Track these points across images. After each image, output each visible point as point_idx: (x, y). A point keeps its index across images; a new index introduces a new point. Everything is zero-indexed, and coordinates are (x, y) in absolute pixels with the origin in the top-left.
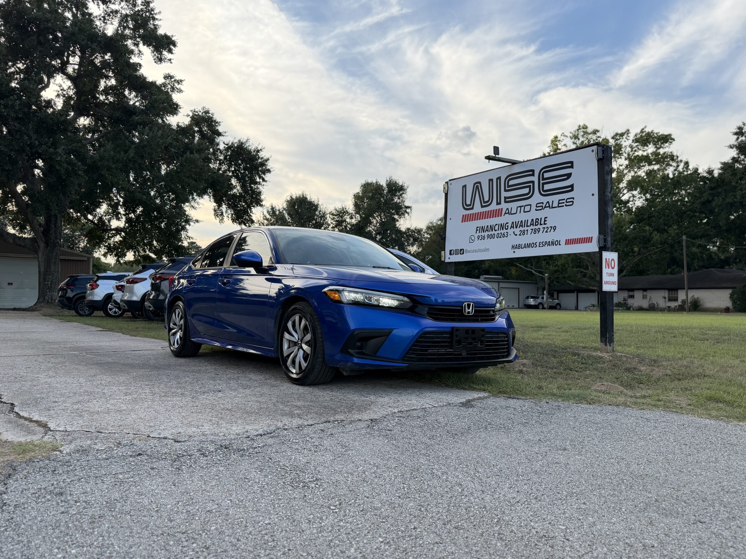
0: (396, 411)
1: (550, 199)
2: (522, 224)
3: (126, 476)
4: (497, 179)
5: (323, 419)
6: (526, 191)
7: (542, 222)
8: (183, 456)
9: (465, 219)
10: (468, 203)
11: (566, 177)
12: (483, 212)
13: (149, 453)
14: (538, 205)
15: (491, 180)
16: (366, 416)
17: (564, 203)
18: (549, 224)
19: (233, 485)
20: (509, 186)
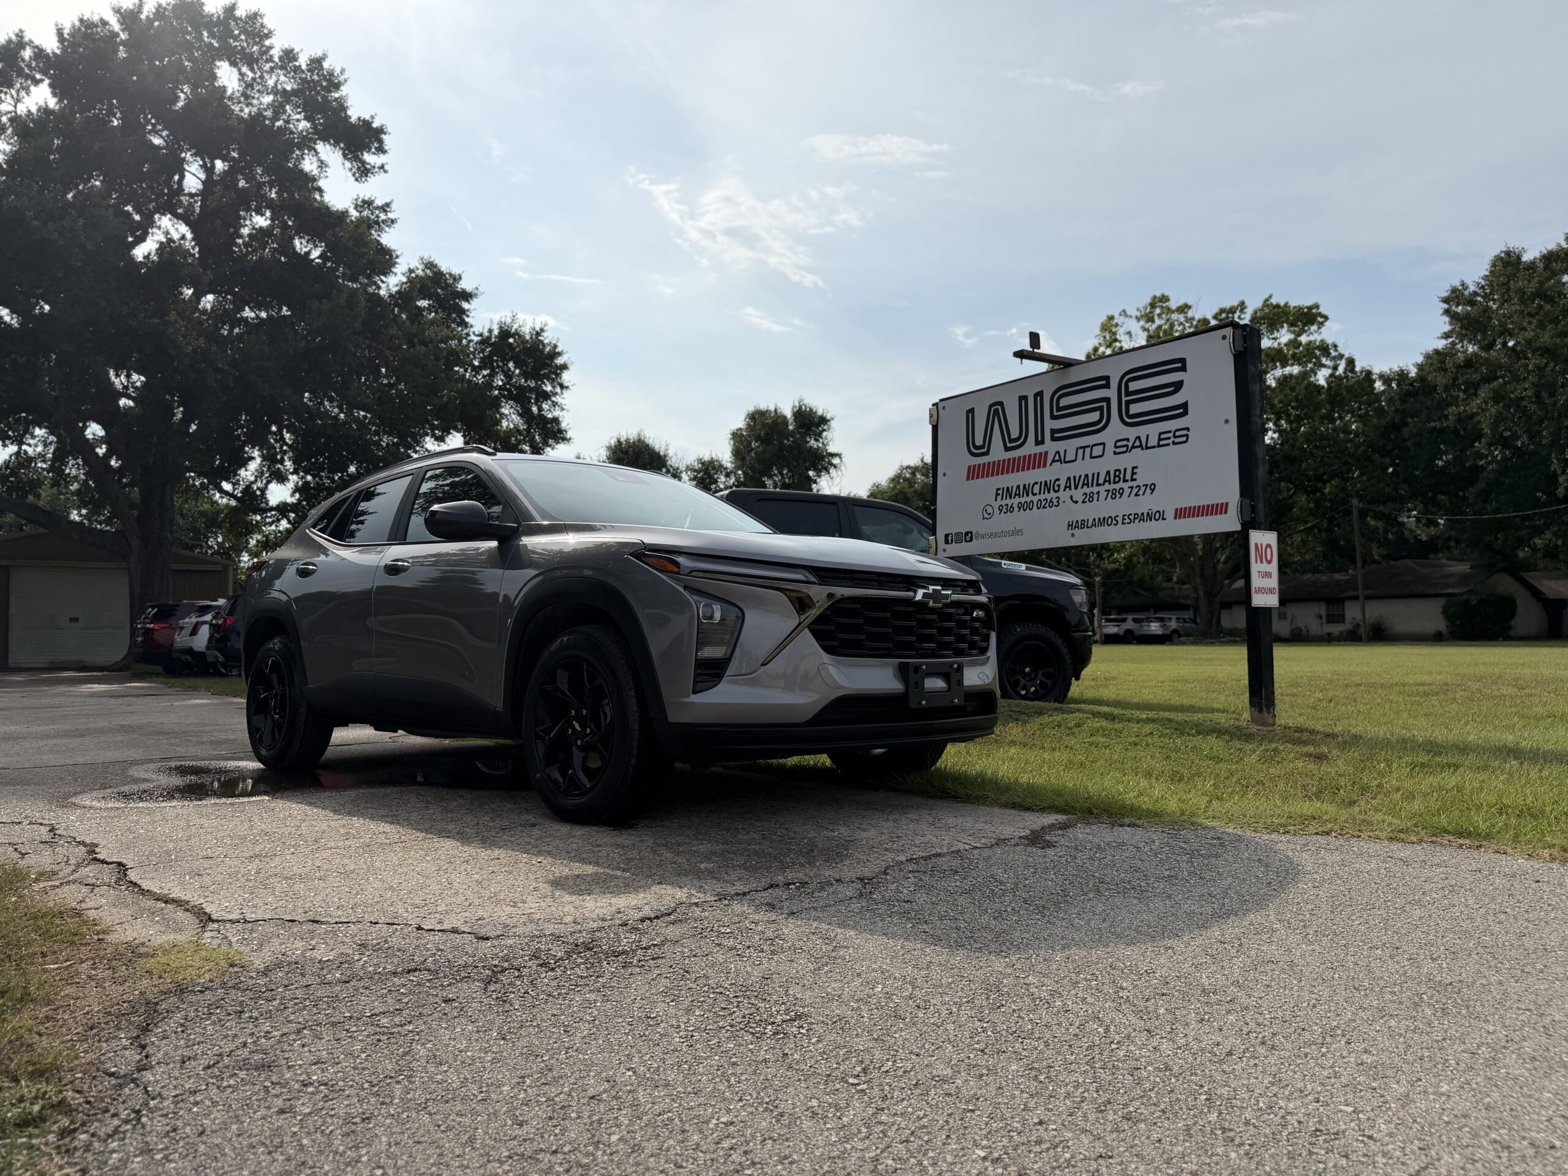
0: (902, 858)
1: (1142, 431)
2: (1087, 481)
3: (397, 1020)
4: (1036, 396)
5: (765, 882)
6: (1094, 416)
7: (1128, 477)
8: (504, 970)
9: (974, 473)
10: (979, 441)
11: (1172, 389)
12: (1009, 460)
13: (433, 967)
14: (1119, 444)
15: (1023, 399)
16: (848, 870)
17: (1169, 438)
18: (1141, 480)
19: (627, 1034)
20: (1059, 409)
